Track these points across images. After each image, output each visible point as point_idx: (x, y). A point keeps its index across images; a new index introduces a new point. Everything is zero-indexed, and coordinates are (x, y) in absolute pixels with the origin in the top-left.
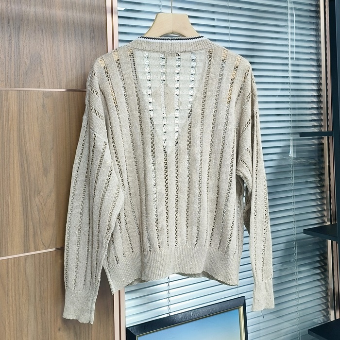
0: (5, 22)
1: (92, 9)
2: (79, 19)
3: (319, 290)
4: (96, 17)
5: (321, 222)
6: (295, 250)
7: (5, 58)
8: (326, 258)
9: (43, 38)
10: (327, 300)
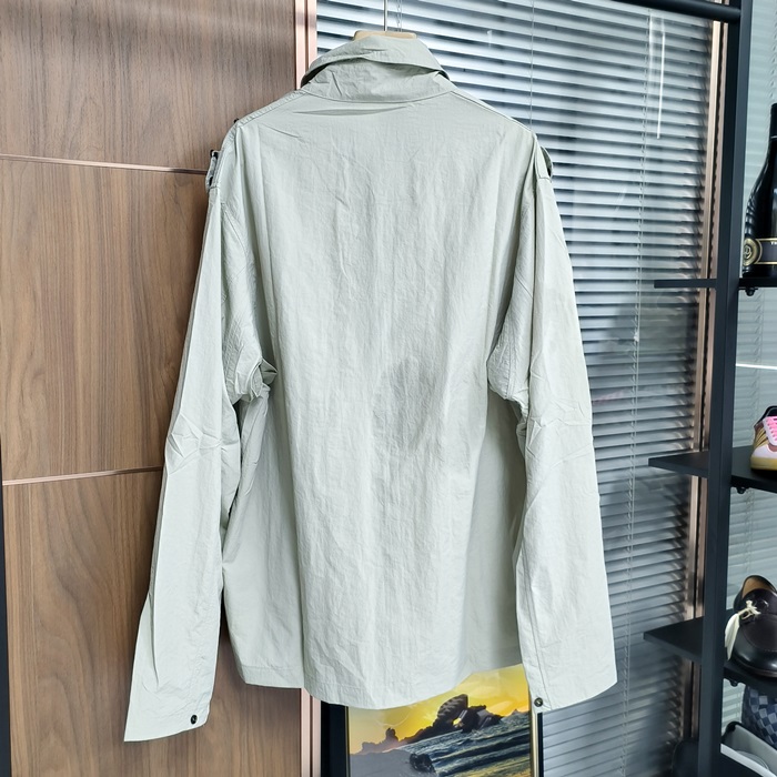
0: (104, 34)
1: (269, 15)
2: (242, 35)
3: (669, 568)
4: (276, 32)
5: (682, 448)
6: (631, 497)
7: (104, 104)
8: (686, 515)
9: (175, 70)
10: (683, 589)
